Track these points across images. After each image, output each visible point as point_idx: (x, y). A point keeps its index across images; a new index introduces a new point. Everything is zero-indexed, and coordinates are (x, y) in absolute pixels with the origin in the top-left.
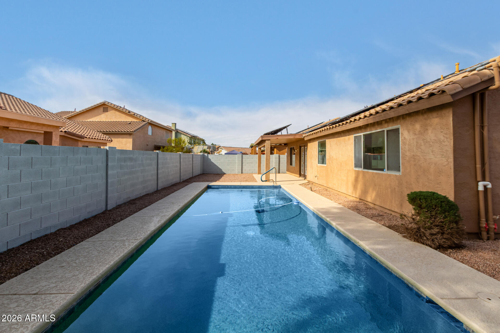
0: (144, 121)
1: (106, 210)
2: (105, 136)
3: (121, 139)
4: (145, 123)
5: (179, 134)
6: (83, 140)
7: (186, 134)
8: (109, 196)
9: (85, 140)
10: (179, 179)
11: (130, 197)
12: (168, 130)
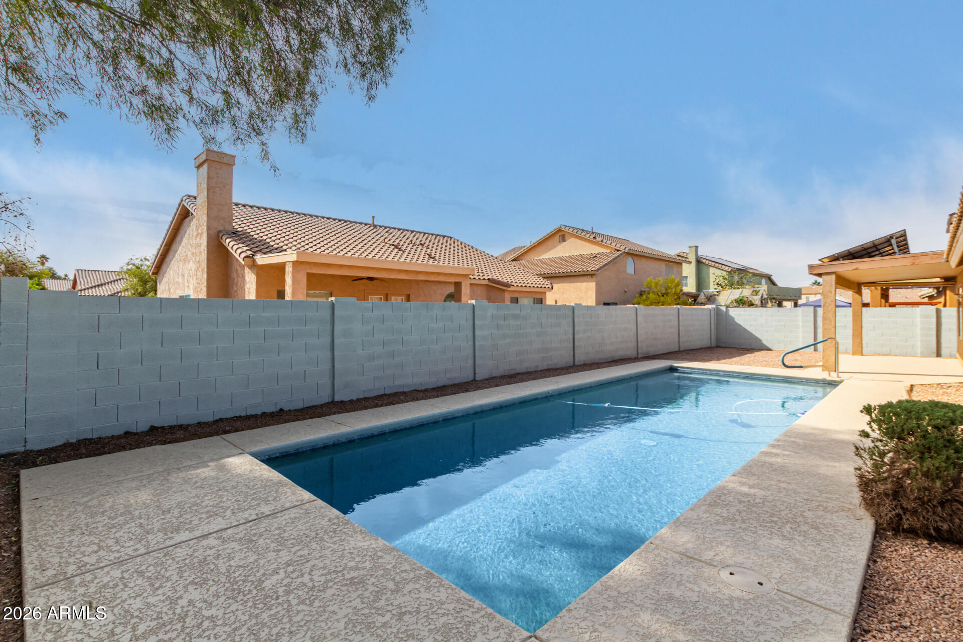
0: (618, 251)
1: (474, 380)
2: (546, 280)
3: (579, 284)
4: (619, 253)
5: (704, 267)
6: (509, 289)
7: (718, 264)
8: (477, 362)
9: (512, 289)
10: (636, 352)
11: (515, 369)
12: (676, 262)
